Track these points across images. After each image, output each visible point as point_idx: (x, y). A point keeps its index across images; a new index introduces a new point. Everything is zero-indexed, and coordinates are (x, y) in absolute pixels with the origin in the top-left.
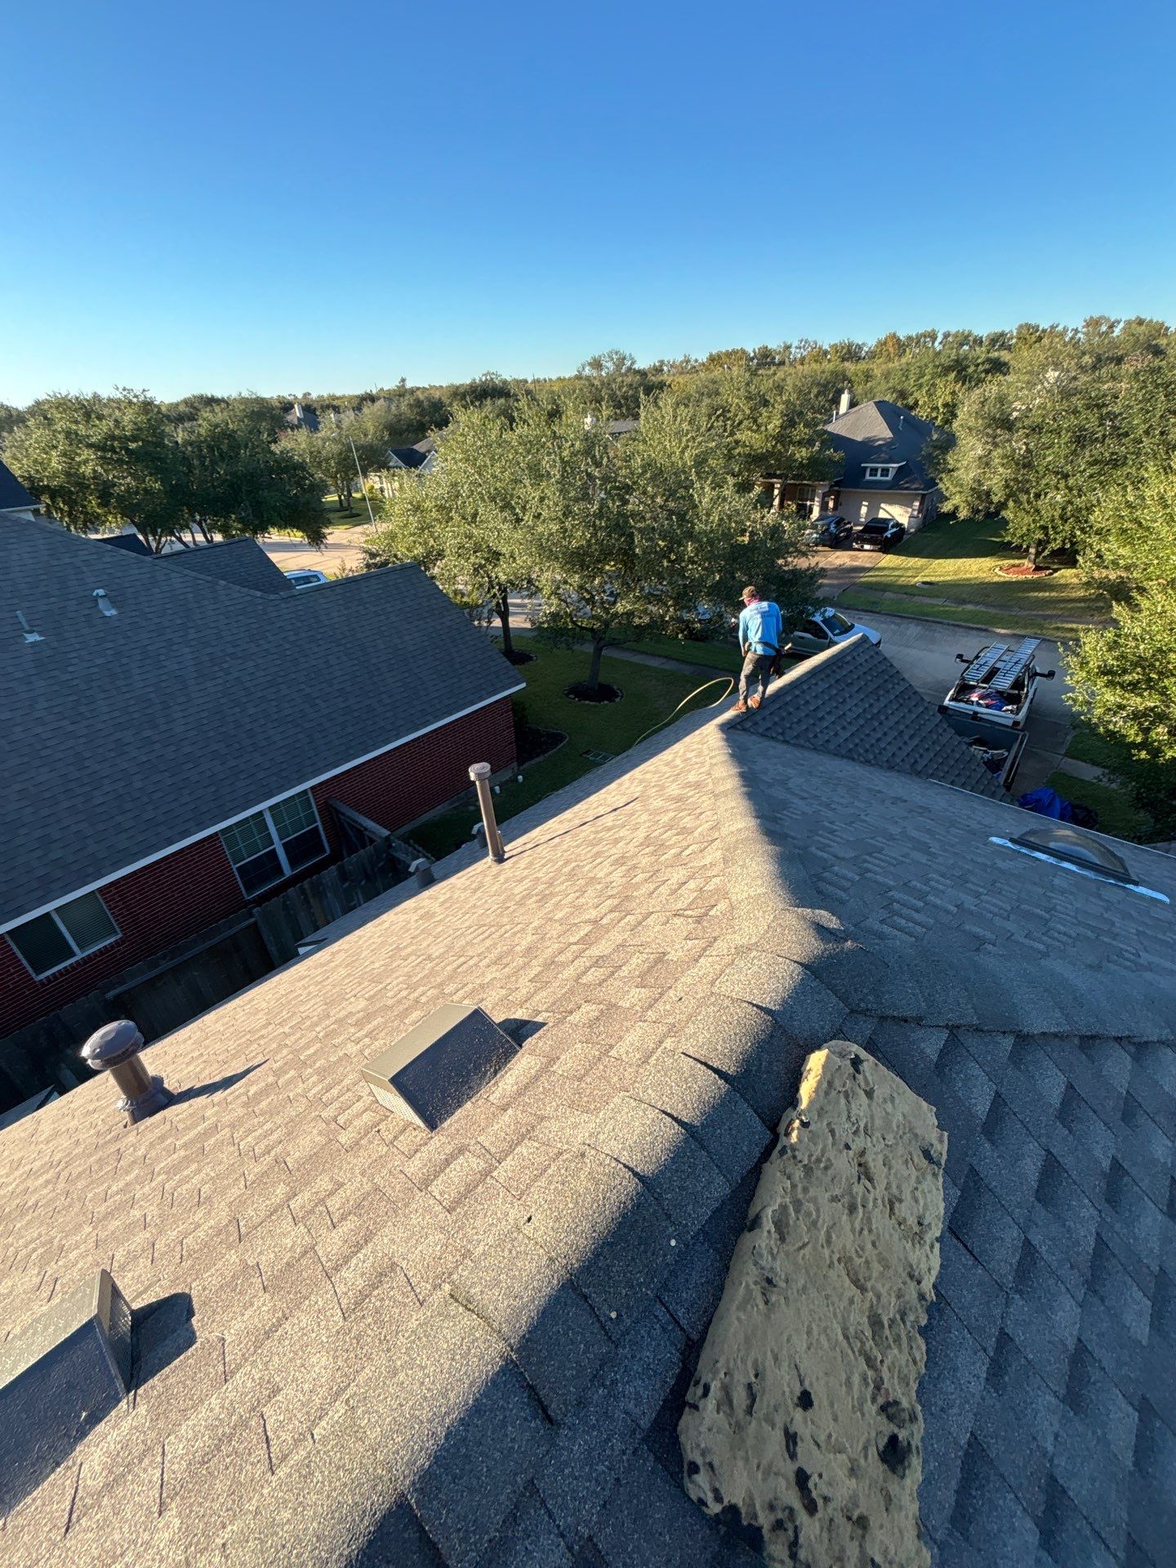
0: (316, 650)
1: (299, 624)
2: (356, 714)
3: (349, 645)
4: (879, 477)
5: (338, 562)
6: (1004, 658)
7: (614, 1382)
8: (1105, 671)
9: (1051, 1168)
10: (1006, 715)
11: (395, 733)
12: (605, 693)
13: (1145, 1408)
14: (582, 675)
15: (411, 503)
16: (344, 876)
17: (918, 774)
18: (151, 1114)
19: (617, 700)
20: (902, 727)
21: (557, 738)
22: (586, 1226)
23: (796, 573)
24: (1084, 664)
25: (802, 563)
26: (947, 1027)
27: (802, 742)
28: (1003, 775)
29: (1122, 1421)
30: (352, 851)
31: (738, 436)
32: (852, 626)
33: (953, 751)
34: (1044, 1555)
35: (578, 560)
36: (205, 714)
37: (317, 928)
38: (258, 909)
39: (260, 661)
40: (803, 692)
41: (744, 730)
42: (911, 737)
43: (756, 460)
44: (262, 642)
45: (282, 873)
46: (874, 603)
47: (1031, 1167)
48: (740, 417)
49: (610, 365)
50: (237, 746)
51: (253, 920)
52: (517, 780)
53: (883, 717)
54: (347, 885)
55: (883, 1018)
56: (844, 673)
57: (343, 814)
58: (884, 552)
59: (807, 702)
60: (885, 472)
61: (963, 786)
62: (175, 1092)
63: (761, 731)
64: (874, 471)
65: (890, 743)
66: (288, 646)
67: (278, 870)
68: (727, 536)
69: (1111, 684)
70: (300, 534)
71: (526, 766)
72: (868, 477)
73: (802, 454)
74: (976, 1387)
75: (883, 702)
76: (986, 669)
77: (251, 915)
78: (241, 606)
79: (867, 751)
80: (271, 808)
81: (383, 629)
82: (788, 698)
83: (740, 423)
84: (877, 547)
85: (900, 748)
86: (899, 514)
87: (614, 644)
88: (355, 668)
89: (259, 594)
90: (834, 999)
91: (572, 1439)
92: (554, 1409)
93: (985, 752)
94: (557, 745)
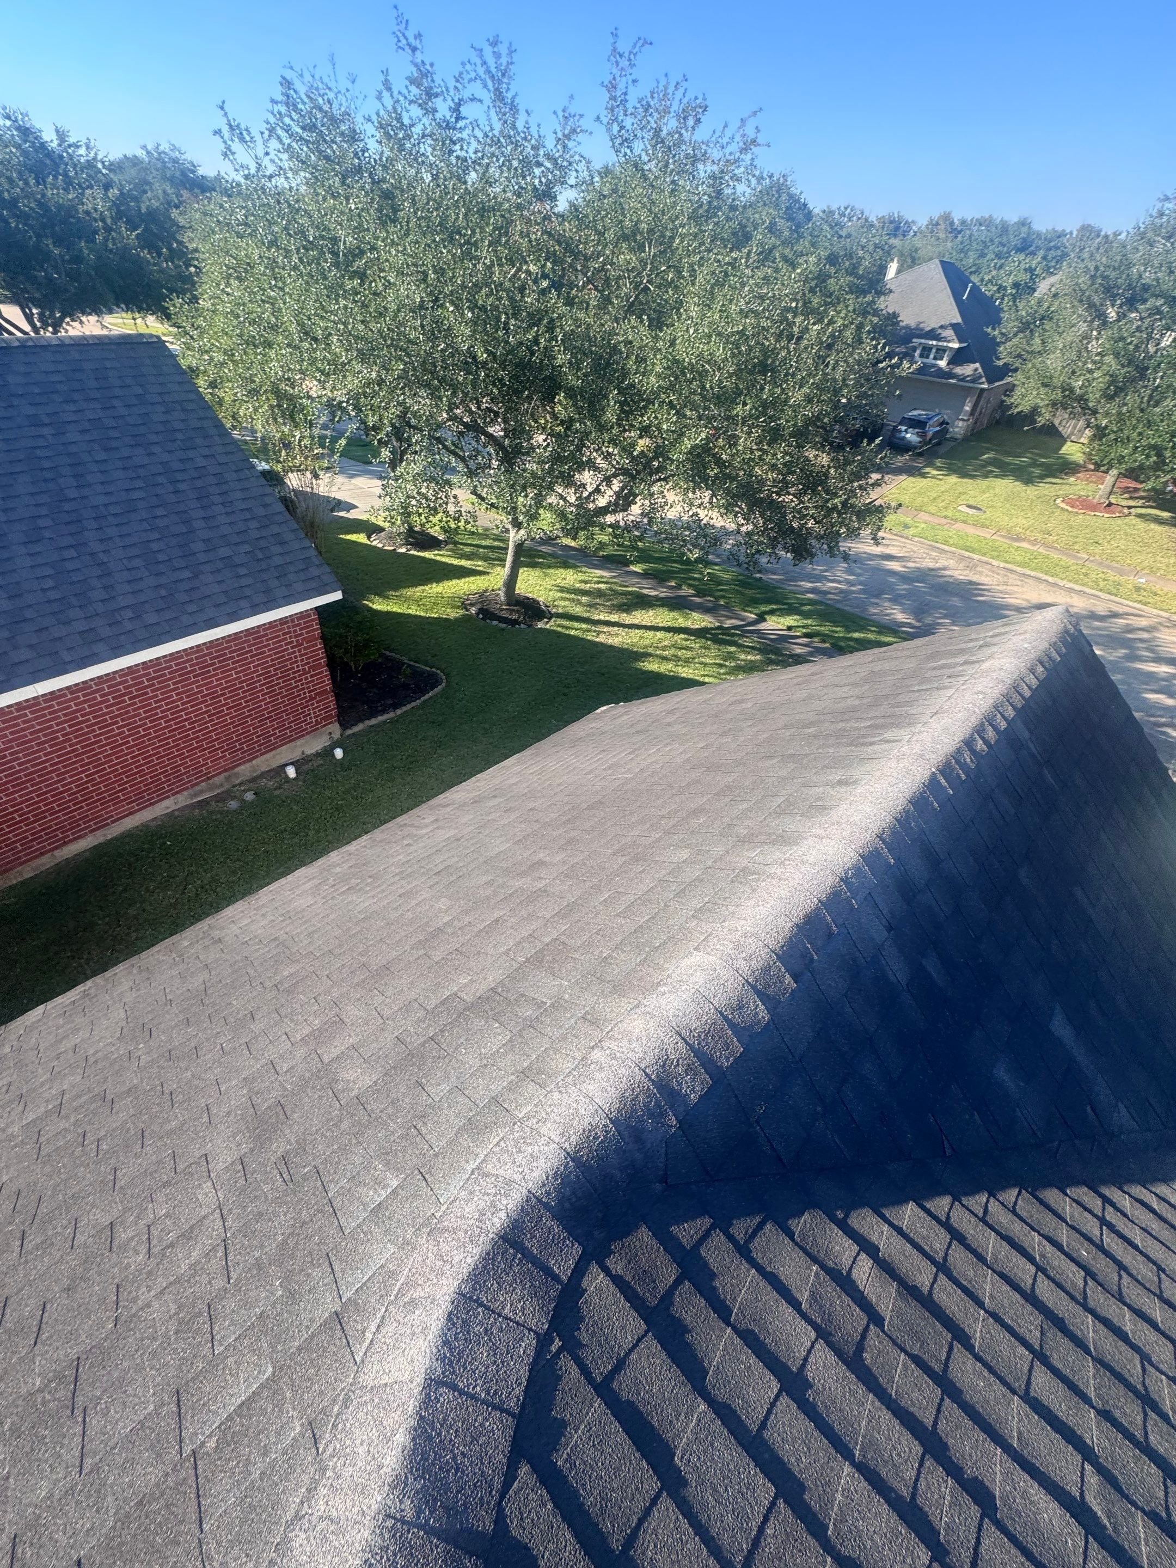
4: (931, 359)
21: (427, 681)
52: (333, 755)
64: (926, 351)
71: (359, 727)
72: (918, 358)
94: (424, 692)
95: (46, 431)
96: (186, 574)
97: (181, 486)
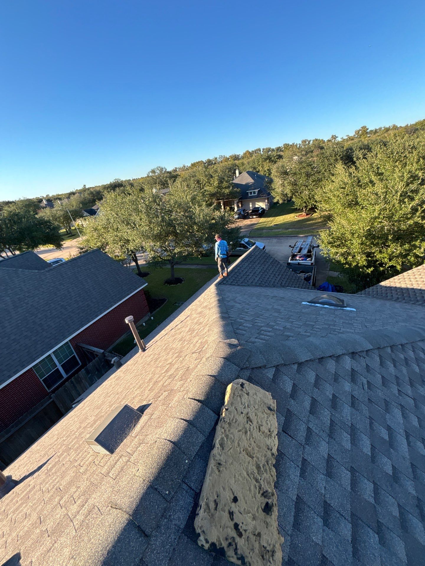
0: (63, 287)
1: (55, 279)
2: (83, 308)
3: (76, 283)
4: (253, 195)
5: (68, 254)
6: (303, 244)
7: (170, 516)
8: (330, 243)
9: (314, 402)
10: (308, 262)
11: (99, 312)
12: (178, 281)
13: (352, 470)
14: (168, 276)
15: (93, 228)
16: (88, 372)
17: (283, 287)
18: (8, 493)
19: (183, 282)
20: (274, 273)
21: (163, 300)
22: (155, 464)
23: (232, 229)
24: (323, 242)
25: (233, 226)
26: (274, 366)
27: (244, 284)
28: (312, 281)
29: (346, 476)
30: (90, 360)
31: (205, 189)
32: (255, 243)
33: (292, 277)
34: (325, 528)
35: (158, 237)
36: (20, 321)
37: (80, 395)
38: (54, 394)
39: (40, 296)
40: (241, 268)
41: (224, 284)
42: (278, 275)
43: (212, 195)
44: (40, 289)
45: (63, 377)
46: (261, 234)
47: (307, 404)
48: (204, 182)
49: (158, 171)
50: (35, 331)
51: (52, 400)
52: (151, 319)
53: (268, 271)
54: (90, 375)
55: (253, 369)
56: (252, 259)
57: (84, 348)
58: (261, 217)
59: (243, 271)
60: (254, 193)
61: (298, 287)
62: (18, 480)
63: (229, 283)
64: (251, 193)
65: (272, 279)
66: (51, 288)
67: (61, 376)
68: (207, 221)
69: (332, 246)
70: (52, 246)
71: (154, 313)
72: (249, 195)
73: (227, 191)
74: (297, 479)
75: (267, 266)
76: (298, 249)
77: (51, 398)
78: (30, 277)
79: (265, 283)
80: (54, 352)
81: (89, 275)
82: (236, 271)
83: (205, 184)
84: (257, 217)
85: (276, 280)
86: (262, 205)
87: (177, 263)
88: (80, 291)
89: (37, 271)
90: (235, 366)
91: (156, 540)
92: (148, 531)
93: (305, 275)
94: (164, 303)
95: (88, 270)
96: (120, 288)
97: (113, 273)
